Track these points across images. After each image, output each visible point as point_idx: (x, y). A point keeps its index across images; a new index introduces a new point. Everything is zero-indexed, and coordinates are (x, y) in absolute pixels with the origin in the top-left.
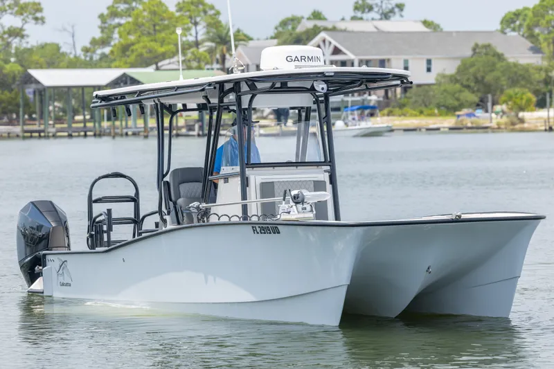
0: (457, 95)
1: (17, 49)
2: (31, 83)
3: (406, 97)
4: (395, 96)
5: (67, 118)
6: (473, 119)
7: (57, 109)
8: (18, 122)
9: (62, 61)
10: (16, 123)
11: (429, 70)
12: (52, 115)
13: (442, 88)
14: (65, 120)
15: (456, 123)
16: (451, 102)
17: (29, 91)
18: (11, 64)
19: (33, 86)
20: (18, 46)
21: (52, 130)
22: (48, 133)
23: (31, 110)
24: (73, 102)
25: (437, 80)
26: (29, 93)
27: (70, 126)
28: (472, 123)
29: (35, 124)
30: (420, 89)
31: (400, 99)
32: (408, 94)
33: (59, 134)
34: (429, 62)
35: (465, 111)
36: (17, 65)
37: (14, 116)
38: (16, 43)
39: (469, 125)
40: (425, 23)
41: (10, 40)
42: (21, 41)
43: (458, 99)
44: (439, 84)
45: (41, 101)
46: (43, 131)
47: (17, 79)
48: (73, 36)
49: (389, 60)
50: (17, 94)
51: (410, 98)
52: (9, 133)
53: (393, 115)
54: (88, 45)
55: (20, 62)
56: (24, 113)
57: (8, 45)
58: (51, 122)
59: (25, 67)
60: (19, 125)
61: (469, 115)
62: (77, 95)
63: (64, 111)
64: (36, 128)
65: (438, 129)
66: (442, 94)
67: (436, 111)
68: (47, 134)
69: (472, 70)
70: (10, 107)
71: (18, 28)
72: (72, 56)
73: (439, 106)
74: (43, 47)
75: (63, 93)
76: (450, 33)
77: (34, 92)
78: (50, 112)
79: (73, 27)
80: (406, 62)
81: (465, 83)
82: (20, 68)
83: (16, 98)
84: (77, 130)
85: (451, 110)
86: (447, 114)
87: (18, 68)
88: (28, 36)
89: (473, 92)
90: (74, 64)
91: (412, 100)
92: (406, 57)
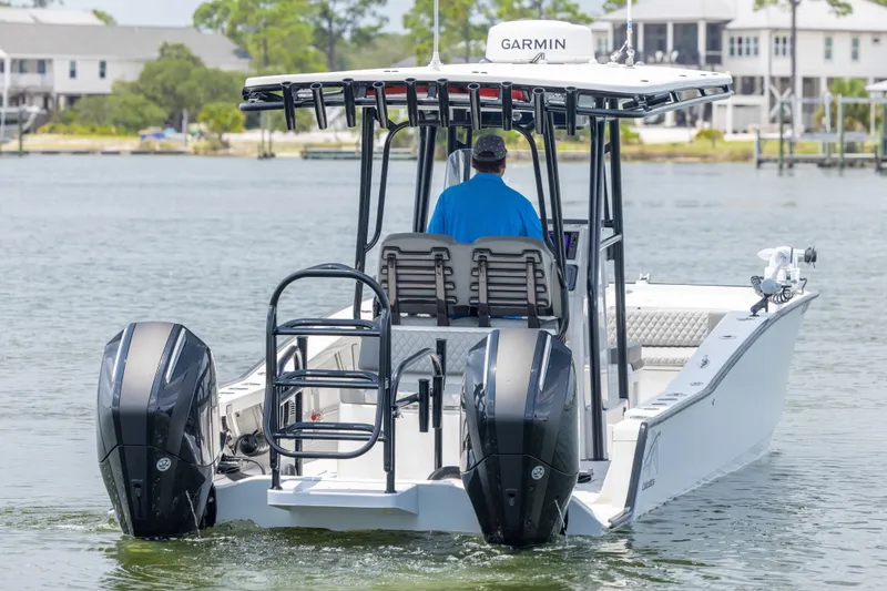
0: (140, 109)
3: (72, 110)
4: (58, 106)
6: (163, 141)
11: (102, 75)
13: (121, 100)
15: (141, 146)
16: (133, 117)
25: (113, 88)
28: (161, 146)
30: (92, 100)
31: (64, 112)
32: (76, 106)
34: (103, 65)
35: (152, 130)
39: (158, 148)
40: (99, 15)
43: (141, 115)
44: (116, 93)
49: (50, 61)
51: (78, 111)
53: (57, 132)
61: (158, 136)
65: (117, 153)
66: (121, 106)
67: (114, 130)
69: (159, 77)
73: (116, 123)
76: (130, 29)
80: (73, 64)
81: (150, 93)
85: (132, 128)
86: (126, 134)
89: (161, 105)
91: (80, 115)
92: (73, 57)
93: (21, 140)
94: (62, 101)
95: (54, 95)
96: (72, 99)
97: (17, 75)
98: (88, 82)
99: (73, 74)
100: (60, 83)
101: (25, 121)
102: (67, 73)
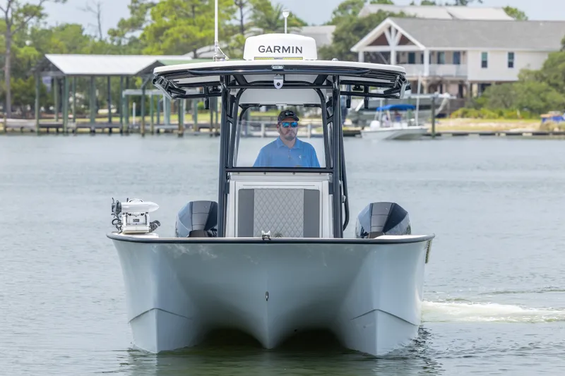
0: (542, 95)
1: (33, 30)
2: (49, 70)
3: (483, 96)
4: (471, 94)
5: (90, 111)
6: (561, 123)
7: (78, 101)
8: (33, 114)
9: (85, 45)
10: (30, 116)
11: (511, 65)
12: (72, 107)
13: (526, 86)
14: (88, 114)
15: (541, 127)
16: (536, 102)
17: (47, 79)
18: (25, 48)
19: (51, 74)
20: (36, 28)
21: (72, 125)
22: (68, 128)
23: (49, 101)
24: (97, 93)
25: (519, 76)
26: (47, 81)
27: (93, 121)
28: (560, 128)
29: (53, 118)
30: (500, 87)
31: (477, 97)
32: (486, 93)
33: (80, 130)
34: (511, 55)
35: (552, 114)
36: (33, 49)
37: (29, 108)
38: (32, 23)
39: (556, 130)
40: (508, 10)
41: (25, 20)
42: (38, 21)
43: (544, 100)
44: (522, 81)
45: (60, 92)
46: (61, 126)
47: (32, 65)
48: (99, 17)
49: (464, 52)
50: (33, 82)
51: (488, 97)
52: (22, 128)
53: (468, 117)
54: (116, 28)
55: (37, 45)
56: (40, 105)
57: (23, 25)
58: (71, 116)
59: (43, 52)
60: (33, 118)
61: (557, 119)
62: (102, 85)
63: (86, 103)
64: (53, 122)
65: (519, 134)
66: (526, 93)
67: (518, 113)
68: (65, 130)
69: (561, 67)
70: (23, 98)
71: (35, 6)
72: (97, 40)
73: (521, 108)
74: (63, 28)
75: (86, 82)
76: (537, 22)
77: (52, 81)
78: (69, 105)
79: (99, 6)
80: (484, 55)
81: (553, 81)
82: (36, 53)
83: (30, 87)
84: (101, 126)
85: (534, 112)
86: (531, 117)
87: (33, 52)
88: (46, 16)
89: (562, 92)
90: (100, 49)
91: (490, 100)
92: (485, 50)
93: (433, 123)
94: (475, 87)
95: (468, 83)
96: (483, 86)
97: (435, 66)
98: (498, 71)
99: (484, 64)
100: (472, 71)
101: (438, 106)
102: (480, 64)
